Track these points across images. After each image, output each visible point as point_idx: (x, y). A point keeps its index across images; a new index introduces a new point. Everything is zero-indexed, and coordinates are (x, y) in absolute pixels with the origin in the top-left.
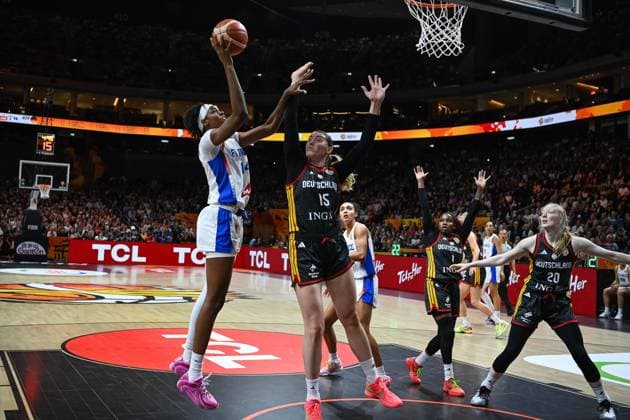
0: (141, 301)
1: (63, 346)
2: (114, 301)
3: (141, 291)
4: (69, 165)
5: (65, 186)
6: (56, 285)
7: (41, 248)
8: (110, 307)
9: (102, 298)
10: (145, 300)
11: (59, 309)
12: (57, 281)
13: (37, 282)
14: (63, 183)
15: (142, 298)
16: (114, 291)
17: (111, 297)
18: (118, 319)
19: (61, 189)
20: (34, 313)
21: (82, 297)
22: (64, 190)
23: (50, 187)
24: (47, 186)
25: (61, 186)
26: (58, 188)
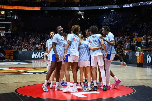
0: (42, 73)
1: (16, 91)
2: (32, 73)
3: (42, 69)
4: (11, 23)
5: (10, 31)
6: (10, 68)
7: (3, 55)
8: (31, 76)
9: (28, 72)
10: (44, 72)
11: (12, 77)
12: (10, 67)
13: (3, 68)
14: (9, 30)
15: (43, 72)
16: (32, 70)
17: (31, 72)
18: (35, 80)
19: (9, 32)
20: (3, 79)
21: (20, 72)
22: (10, 32)
23: (4, 32)
24: (3, 31)
25: (9, 31)
26: (8, 32)
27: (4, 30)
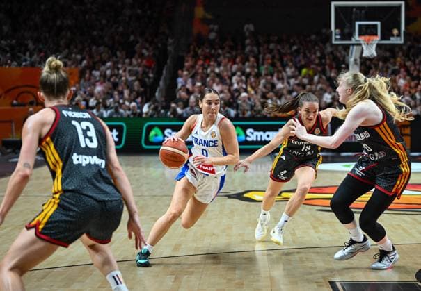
4: (403, 3)
5: (399, 35)
14: (395, 32)
19: (393, 41)
22: (399, 42)
23: (377, 39)
24: (372, 37)
25: (393, 35)
26: (389, 39)
27: (376, 35)
